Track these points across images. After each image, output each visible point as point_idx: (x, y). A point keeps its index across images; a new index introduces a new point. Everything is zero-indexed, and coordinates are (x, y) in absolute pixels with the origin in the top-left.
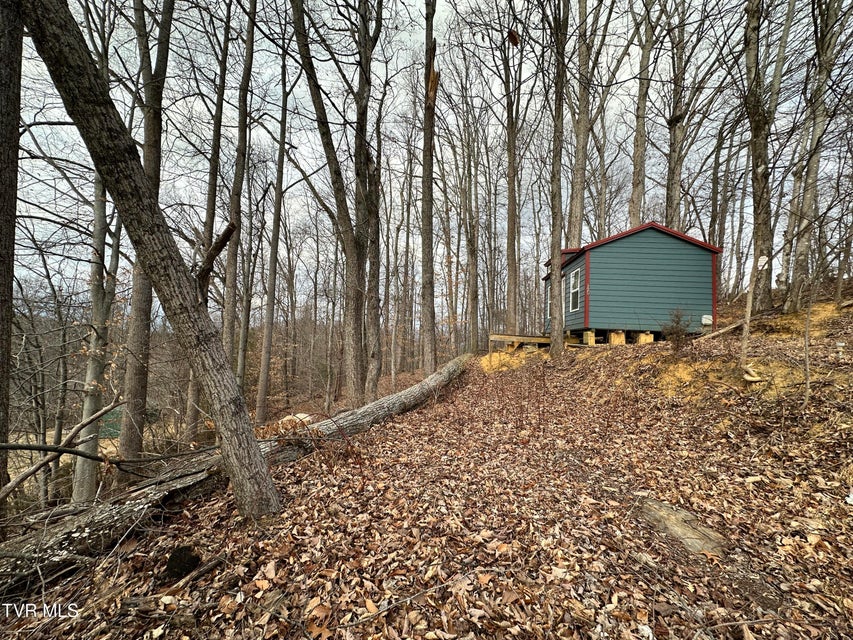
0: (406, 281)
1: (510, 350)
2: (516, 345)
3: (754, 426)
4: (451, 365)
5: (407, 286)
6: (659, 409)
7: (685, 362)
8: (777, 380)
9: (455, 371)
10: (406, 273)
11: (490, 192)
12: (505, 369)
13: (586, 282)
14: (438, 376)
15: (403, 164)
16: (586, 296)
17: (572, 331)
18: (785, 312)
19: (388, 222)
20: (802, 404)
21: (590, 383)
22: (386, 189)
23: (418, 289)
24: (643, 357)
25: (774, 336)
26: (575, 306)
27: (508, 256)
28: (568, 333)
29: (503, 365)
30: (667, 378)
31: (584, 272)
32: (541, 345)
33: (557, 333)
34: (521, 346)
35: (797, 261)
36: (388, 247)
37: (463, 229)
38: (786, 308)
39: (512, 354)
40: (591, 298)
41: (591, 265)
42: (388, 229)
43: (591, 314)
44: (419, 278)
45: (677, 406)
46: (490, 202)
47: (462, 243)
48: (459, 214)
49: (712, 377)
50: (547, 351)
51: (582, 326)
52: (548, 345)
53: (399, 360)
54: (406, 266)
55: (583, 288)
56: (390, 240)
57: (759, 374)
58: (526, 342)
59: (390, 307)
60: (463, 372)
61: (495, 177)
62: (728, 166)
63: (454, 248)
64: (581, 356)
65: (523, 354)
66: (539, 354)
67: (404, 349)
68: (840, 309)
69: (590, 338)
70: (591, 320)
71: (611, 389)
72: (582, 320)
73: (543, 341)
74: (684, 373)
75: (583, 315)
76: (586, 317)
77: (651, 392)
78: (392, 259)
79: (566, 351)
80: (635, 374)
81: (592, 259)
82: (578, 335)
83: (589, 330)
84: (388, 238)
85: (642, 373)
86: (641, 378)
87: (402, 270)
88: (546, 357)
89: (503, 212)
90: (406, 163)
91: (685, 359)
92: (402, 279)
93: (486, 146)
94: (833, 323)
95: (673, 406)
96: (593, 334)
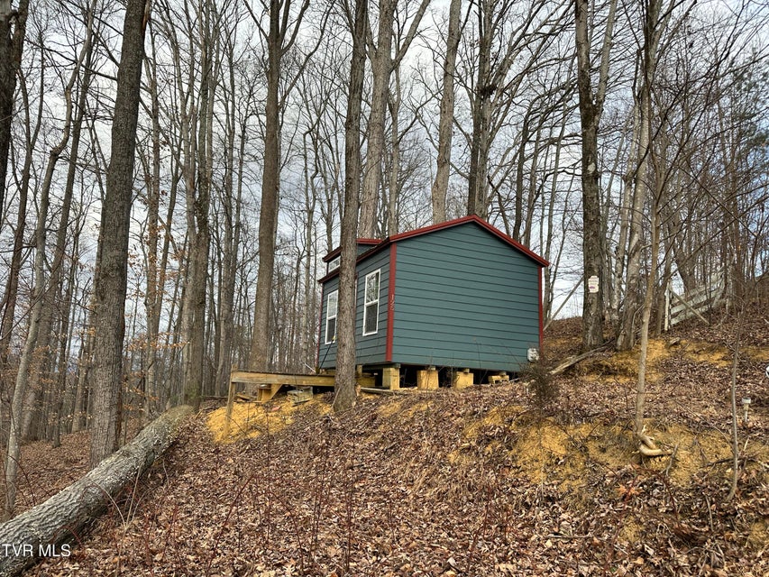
0: (59, 263)
1: (265, 399)
2: (275, 390)
3: (678, 533)
4: (150, 433)
5: (60, 272)
6: (528, 507)
7: (553, 423)
8: (682, 454)
9: (158, 444)
10: (61, 248)
11: (232, 132)
12: (255, 435)
13: (389, 290)
14: (123, 460)
15: (74, 47)
16: (389, 312)
17: (364, 367)
18: (618, 348)
19: (30, 147)
20: (728, 492)
21: (408, 459)
22: (33, 86)
23: (85, 280)
24: (485, 414)
25: (611, 380)
26: (370, 327)
27: (260, 239)
28: (360, 370)
29: (253, 428)
30: (529, 450)
31: (387, 276)
32: (317, 390)
33: (345, 371)
34: (284, 390)
35: (629, 286)
36: (24, 192)
37: (182, 184)
38: (619, 343)
39: (268, 407)
40: (397, 316)
41: (398, 266)
42: (29, 161)
43: (395, 341)
44: (89, 258)
45: (552, 500)
46: (231, 148)
47: (177, 207)
48: (176, 156)
49: (592, 448)
50: (329, 400)
51: (381, 360)
52: (331, 389)
53: (27, 417)
54: (62, 232)
55: (385, 300)
56: (32, 181)
57: (658, 444)
58: (292, 385)
59: (18, 311)
60: (173, 445)
61: (242, 110)
62: (534, 162)
63: (163, 211)
64: (386, 410)
65: (288, 406)
66: (315, 406)
67: (40, 396)
68: (668, 347)
69: (393, 378)
70: (395, 350)
71: (443, 470)
72: (383, 350)
73: (321, 382)
74: (553, 441)
75: (383, 341)
76: (389, 346)
77: (511, 475)
78: (32, 218)
79: (358, 399)
80: (479, 443)
81: (399, 258)
82: (374, 373)
83: (390, 365)
84: (26, 177)
85: (489, 440)
86: (489, 449)
87: (51, 238)
88: (327, 410)
89: (255, 169)
90: (80, 48)
91: (551, 419)
92: (51, 258)
93: (230, 60)
94: (667, 364)
95: (549, 499)
96: (398, 373)
